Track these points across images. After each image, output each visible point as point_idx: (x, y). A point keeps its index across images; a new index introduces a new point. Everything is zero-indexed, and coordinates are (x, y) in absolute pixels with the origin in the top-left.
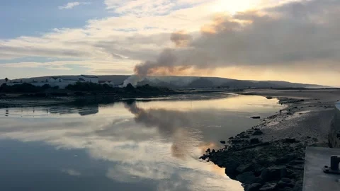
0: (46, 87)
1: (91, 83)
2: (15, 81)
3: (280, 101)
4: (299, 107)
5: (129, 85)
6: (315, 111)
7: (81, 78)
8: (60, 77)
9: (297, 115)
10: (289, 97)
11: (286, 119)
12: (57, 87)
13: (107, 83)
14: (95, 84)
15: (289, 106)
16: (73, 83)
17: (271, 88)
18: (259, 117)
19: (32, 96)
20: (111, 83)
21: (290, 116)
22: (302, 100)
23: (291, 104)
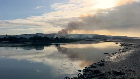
0: (21, 38)
1: (41, 37)
2: (10, 36)
3: (121, 45)
4: (129, 48)
5: (57, 38)
6: (137, 50)
7: (37, 34)
8: (28, 34)
9: (127, 52)
10: (125, 43)
11: (121, 55)
12: (26, 38)
13: (48, 37)
14: (42, 37)
15: (125, 48)
16: (33, 36)
17: (119, 39)
18: (108, 54)
19: (13, 42)
20: (50, 37)
21: (123, 53)
22: (131, 44)
23: (125, 47)
